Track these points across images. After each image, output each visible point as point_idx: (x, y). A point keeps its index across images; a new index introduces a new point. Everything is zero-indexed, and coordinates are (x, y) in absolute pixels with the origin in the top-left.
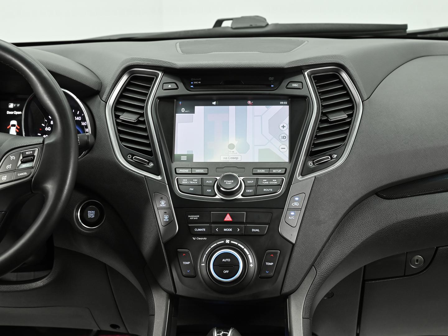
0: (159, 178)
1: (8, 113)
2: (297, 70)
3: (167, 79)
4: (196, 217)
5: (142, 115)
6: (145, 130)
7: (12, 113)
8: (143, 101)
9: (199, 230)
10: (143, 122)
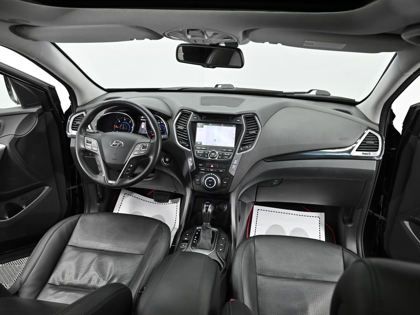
0: (190, 150)
1: (141, 120)
2: (240, 115)
3: (195, 115)
4: (201, 165)
5: (185, 127)
6: (186, 132)
7: (142, 120)
8: (187, 120)
9: (202, 169)
10: (185, 130)
